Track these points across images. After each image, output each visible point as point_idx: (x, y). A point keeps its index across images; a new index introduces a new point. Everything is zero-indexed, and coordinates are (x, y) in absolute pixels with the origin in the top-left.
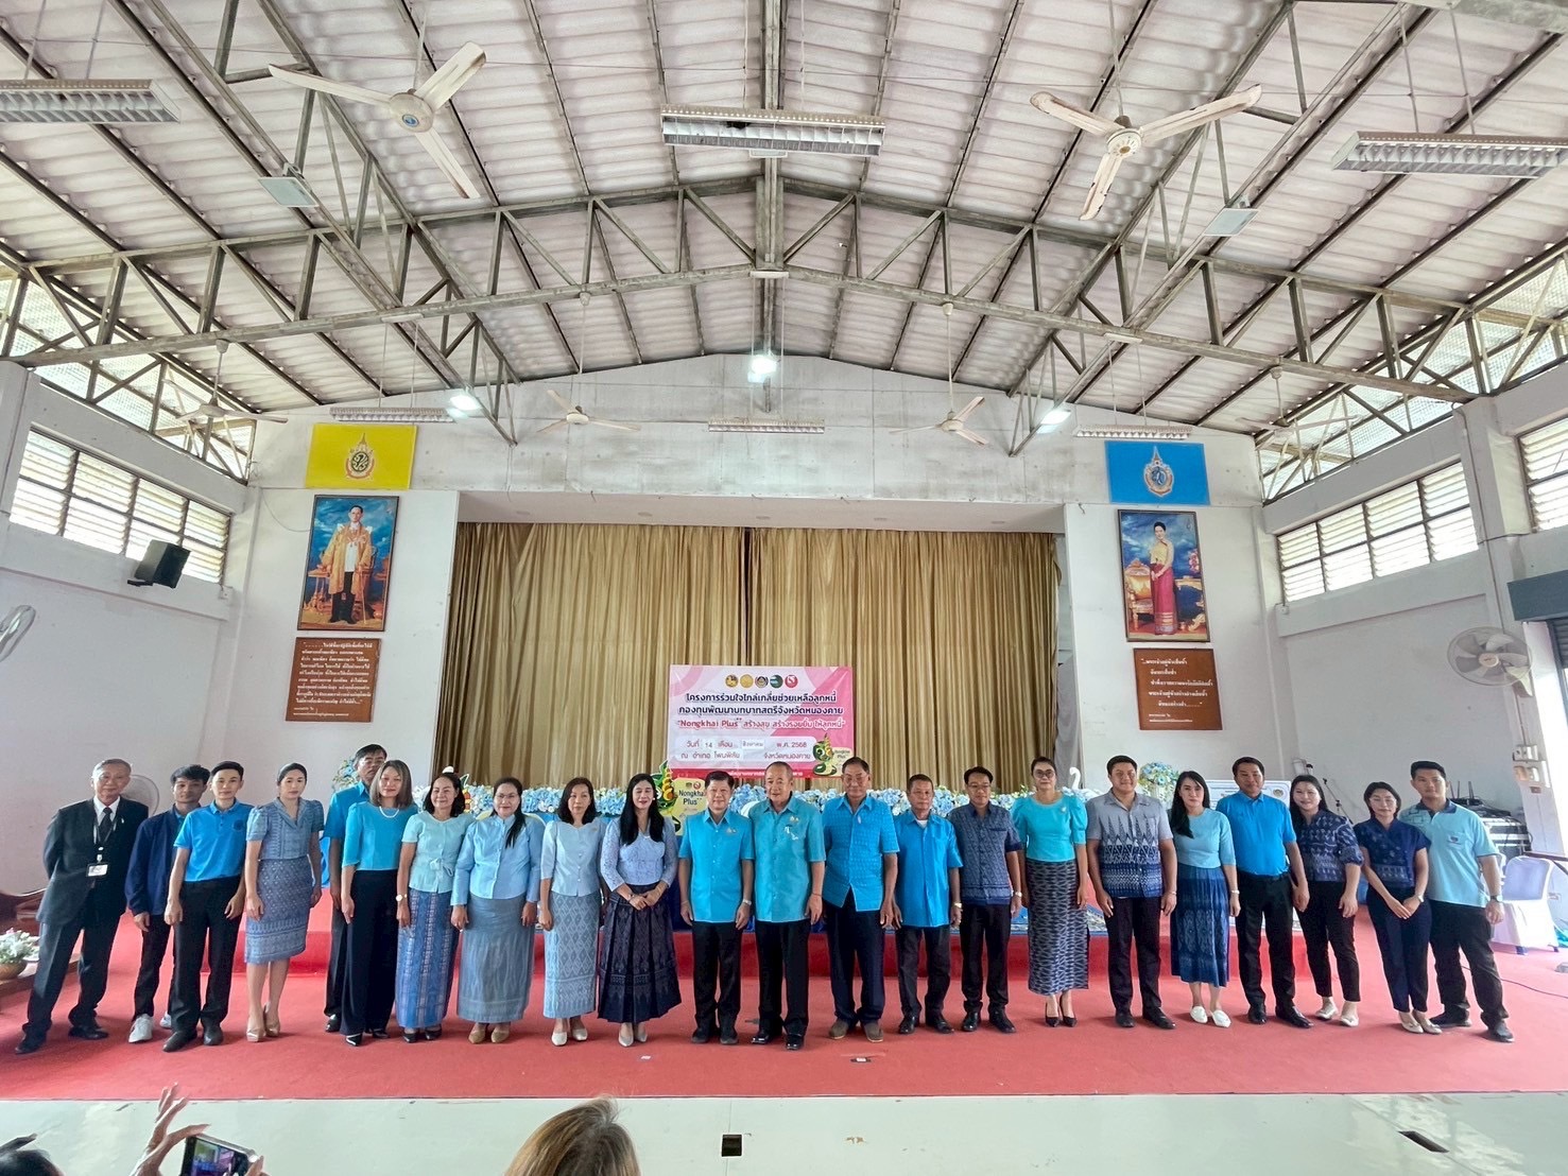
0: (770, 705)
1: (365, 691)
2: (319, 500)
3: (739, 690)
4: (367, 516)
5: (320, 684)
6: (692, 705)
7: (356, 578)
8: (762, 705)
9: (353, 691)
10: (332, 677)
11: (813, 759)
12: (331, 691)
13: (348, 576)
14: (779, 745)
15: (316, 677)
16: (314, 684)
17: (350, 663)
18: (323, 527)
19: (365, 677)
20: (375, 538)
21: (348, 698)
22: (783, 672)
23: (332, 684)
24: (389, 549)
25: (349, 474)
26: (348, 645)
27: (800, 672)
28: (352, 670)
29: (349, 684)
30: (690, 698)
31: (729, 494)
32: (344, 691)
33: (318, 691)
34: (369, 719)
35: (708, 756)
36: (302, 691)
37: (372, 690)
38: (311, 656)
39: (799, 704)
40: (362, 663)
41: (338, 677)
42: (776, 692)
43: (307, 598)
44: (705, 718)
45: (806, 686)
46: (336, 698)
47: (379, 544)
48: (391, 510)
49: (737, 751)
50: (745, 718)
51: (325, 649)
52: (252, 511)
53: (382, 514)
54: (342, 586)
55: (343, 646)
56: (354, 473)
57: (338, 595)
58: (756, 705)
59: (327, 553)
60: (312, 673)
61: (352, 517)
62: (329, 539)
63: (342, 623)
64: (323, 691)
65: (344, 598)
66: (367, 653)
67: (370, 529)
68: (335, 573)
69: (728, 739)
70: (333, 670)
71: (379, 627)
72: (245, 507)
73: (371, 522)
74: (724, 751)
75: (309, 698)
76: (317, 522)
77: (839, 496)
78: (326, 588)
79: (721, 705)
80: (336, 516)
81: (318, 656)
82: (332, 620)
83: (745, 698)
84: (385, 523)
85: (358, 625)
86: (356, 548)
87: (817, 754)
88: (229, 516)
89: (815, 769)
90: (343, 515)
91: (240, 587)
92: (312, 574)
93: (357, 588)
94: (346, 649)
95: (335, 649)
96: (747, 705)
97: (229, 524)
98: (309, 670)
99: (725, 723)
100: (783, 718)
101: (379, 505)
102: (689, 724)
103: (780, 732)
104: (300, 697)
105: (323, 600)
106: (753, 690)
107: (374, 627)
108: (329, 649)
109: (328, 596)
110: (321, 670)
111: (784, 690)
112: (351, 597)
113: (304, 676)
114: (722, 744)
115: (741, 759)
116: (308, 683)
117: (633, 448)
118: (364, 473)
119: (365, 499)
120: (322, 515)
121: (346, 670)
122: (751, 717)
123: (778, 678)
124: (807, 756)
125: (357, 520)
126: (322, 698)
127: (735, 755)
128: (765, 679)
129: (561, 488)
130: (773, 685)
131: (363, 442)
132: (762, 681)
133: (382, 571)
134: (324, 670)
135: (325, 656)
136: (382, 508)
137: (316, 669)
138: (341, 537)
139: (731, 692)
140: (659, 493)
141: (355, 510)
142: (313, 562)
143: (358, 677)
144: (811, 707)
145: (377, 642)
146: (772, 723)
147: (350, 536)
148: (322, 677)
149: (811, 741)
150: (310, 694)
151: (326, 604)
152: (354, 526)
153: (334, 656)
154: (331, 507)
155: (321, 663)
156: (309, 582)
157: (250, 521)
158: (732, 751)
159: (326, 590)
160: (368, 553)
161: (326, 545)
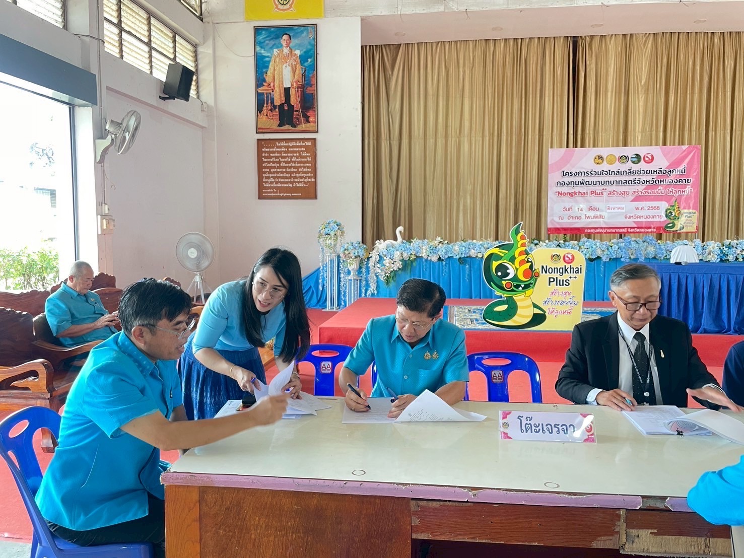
0: (631, 178)
1: (310, 177)
2: (257, 30)
3: (605, 166)
4: (294, 42)
5: (278, 173)
6: (567, 179)
7: (292, 92)
8: (623, 178)
9: (301, 177)
10: (285, 168)
11: (664, 218)
12: (286, 178)
13: (287, 90)
14: (637, 209)
15: (274, 168)
16: (274, 173)
17: (297, 157)
18: (264, 53)
19: (308, 167)
20: (303, 59)
21: (299, 182)
22: (643, 151)
23: (287, 172)
24: (314, 67)
25: (277, 7)
26: (294, 144)
27: (655, 150)
28: (299, 162)
29: (298, 172)
30: (565, 174)
32: (296, 178)
33: (278, 178)
34: (316, 198)
35: (579, 218)
36: (266, 178)
37: (315, 177)
38: (269, 152)
39: (655, 176)
40: (306, 157)
41: (290, 167)
42: (635, 167)
43: (259, 109)
44: (577, 189)
45: (661, 163)
46: (291, 183)
47: (306, 64)
48: (311, 36)
49: (603, 214)
50: (610, 188)
51: (278, 147)
52: (210, 42)
53: (305, 38)
54: (283, 99)
55: (290, 144)
56: (280, 7)
57: (281, 106)
58: (618, 178)
59: (269, 73)
60: (271, 165)
61: (284, 43)
62: (269, 62)
63: (287, 127)
64: (281, 178)
65: (286, 108)
66: (308, 149)
67: (298, 52)
68: (277, 89)
69: (596, 204)
70: (286, 162)
71: (314, 129)
72: (205, 39)
73: (299, 46)
74: (591, 214)
75: (272, 183)
76: (258, 48)
78: (272, 100)
79: (590, 179)
80: (272, 42)
81: (274, 152)
82: (280, 125)
83: (609, 173)
84: (309, 47)
85: (299, 128)
86: (289, 68)
87: (668, 215)
88: (195, 46)
89: (666, 226)
90: (277, 42)
91: (211, 102)
92: (260, 90)
93: (294, 100)
94: (293, 147)
95: (285, 147)
96: (612, 178)
97: (195, 52)
98: (269, 162)
99: (592, 193)
100: (641, 188)
101: (302, 32)
102: (565, 194)
103: (638, 199)
104: (266, 182)
105: (271, 110)
106: (617, 166)
107: (311, 129)
108: (281, 147)
109: (275, 107)
110: (277, 162)
111: (642, 166)
112: (291, 107)
113: (266, 167)
114: (591, 208)
115: (606, 220)
116: (270, 173)
118: (287, 6)
119: (291, 27)
120: (261, 43)
121: (295, 162)
122: (614, 187)
123: (638, 156)
124: (660, 217)
125: (288, 45)
126: (281, 183)
127: (601, 216)
129: (441, 8)
130: (633, 162)
132: (623, 159)
133: (311, 86)
134: (279, 162)
135: (278, 152)
136: (305, 34)
137: (273, 162)
138: (277, 60)
139: (598, 168)
141: (285, 37)
142: (260, 81)
143: (304, 167)
144: (665, 178)
145: (315, 139)
146: (631, 191)
147: (284, 59)
148: (279, 168)
149: (664, 205)
150: (272, 180)
151: (274, 113)
152: (286, 51)
153: (285, 152)
154: (267, 35)
155: (277, 157)
156: (259, 96)
157: (210, 51)
158: (598, 213)
159: (272, 102)
160: (299, 72)
161: (267, 67)
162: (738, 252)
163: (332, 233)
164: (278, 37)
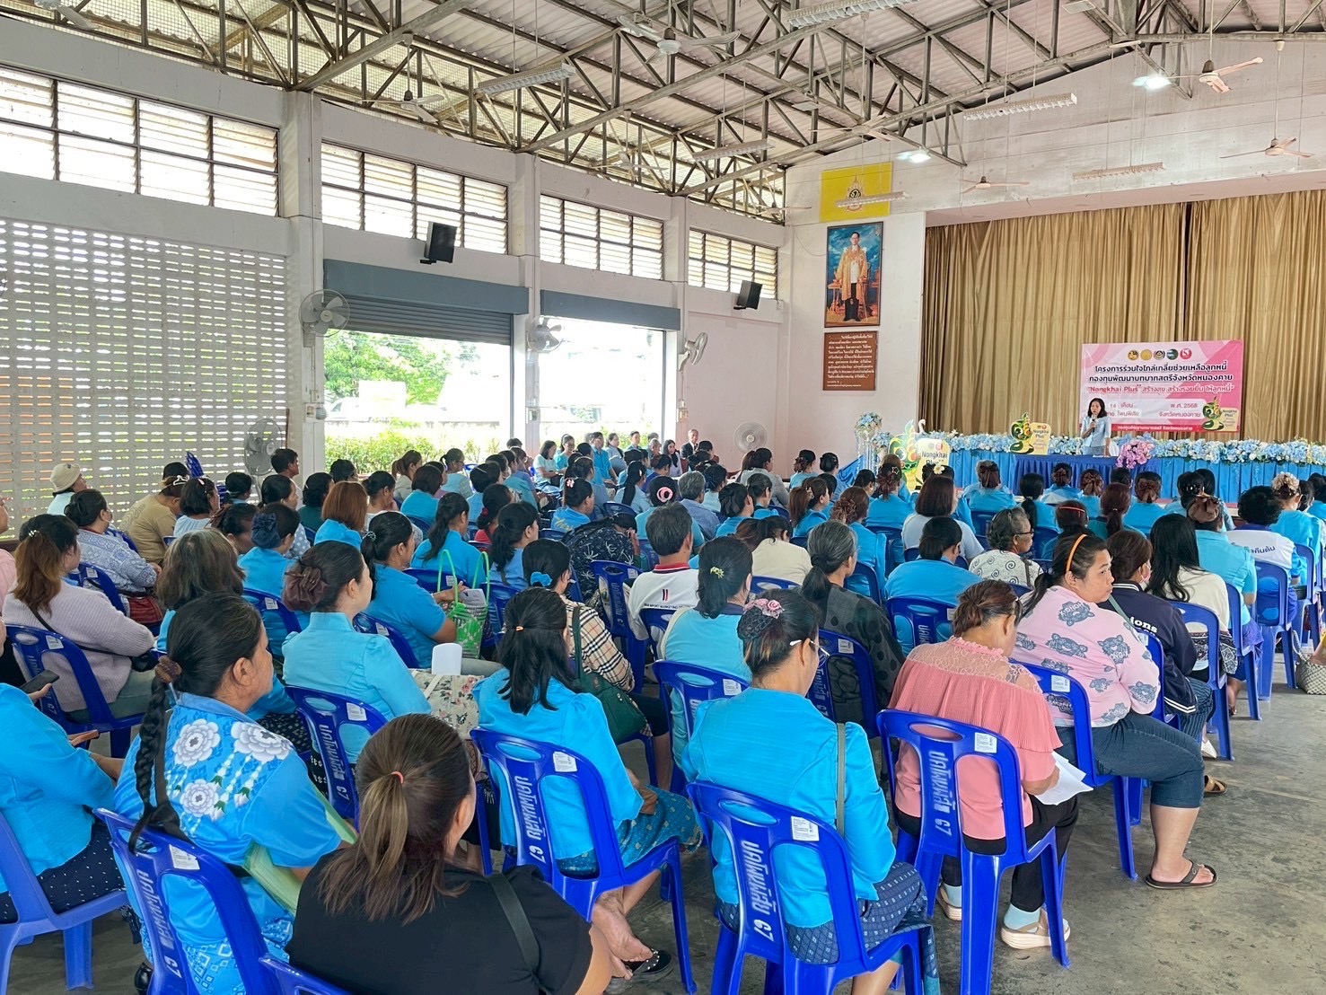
0: (1167, 374)
1: (870, 369)
2: (830, 230)
3: (1140, 362)
4: (863, 239)
5: (841, 364)
6: (1099, 375)
7: (858, 287)
8: (1159, 374)
9: (862, 369)
10: (848, 360)
11: (1203, 417)
12: (849, 370)
13: (854, 286)
14: (1173, 406)
15: (839, 360)
16: (838, 365)
17: (860, 349)
18: (835, 251)
19: (869, 359)
20: (869, 256)
21: (860, 374)
22: (1180, 346)
23: (849, 364)
24: (879, 263)
26: (857, 337)
27: (1192, 346)
28: (861, 354)
29: (859, 364)
30: (1097, 370)
31: (1148, 185)
32: (857, 369)
33: (841, 369)
34: (874, 389)
36: (831, 370)
37: (875, 368)
38: (835, 345)
39: (1192, 373)
40: (867, 349)
41: (853, 360)
42: (1172, 363)
43: (828, 305)
44: (1110, 385)
45: (1199, 358)
46: (853, 374)
47: (872, 260)
48: (878, 233)
49: (1137, 410)
50: (1144, 384)
51: (842, 340)
52: (790, 244)
53: (872, 236)
54: (850, 294)
55: (854, 337)
57: (848, 300)
58: (1154, 374)
59: (838, 270)
60: (836, 357)
61: (853, 242)
62: (839, 259)
63: (851, 321)
64: (844, 369)
65: (852, 303)
66: (869, 342)
67: (865, 250)
68: (845, 285)
69: (1128, 401)
70: (849, 355)
71: (876, 322)
72: (785, 242)
73: (866, 244)
74: (1126, 410)
75: (835, 374)
76: (830, 247)
77: (1260, 173)
78: (840, 295)
79: (1123, 375)
81: (839, 345)
82: (845, 320)
83: (1145, 369)
84: (875, 244)
85: (862, 322)
86: (857, 265)
87: (1206, 411)
88: (776, 249)
89: (1204, 425)
90: (847, 240)
91: (787, 300)
93: (860, 295)
94: (856, 340)
95: (849, 340)
96: (1147, 375)
97: (777, 255)
98: (834, 355)
99: (1127, 388)
100: (1177, 384)
101: (870, 230)
103: (1173, 395)
104: (831, 374)
106: (1152, 362)
108: (845, 340)
109: (842, 302)
111: (1179, 361)
112: (856, 302)
113: (831, 360)
114: (1123, 405)
115: (1139, 417)
116: (834, 365)
117: (1062, 154)
119: (860, 226)
120: (833, 242)
121: (857, 354)
122: (1150, 384)
123: (1175, 352)
124: (1197, 415)
125: (856, 243)
126: (844, 374)
127: (1135, 413)
128: (1163, 353)
129: (1002, 199)
130: (1170, 358)
131: (856, 181)
132: (1159, 354)
133: (875, 280)
134: (843, 355)
135: (843, 345)
136: (872, 232)
137: (838, 355)
138: (846, 257)
139: (1133, 364)
140: (1085, 193)
141: (854, 235)
142: (830, 278)
143: (865, 359)
144: (1203, 375)
145: (875, 333)
146: (1167, 388)
147: (852, 256)
148: (842, 360)
149: (1202, 403)
150: (836, 372)
152: (854, 248)
153: (849, 345)
154: (839, 234)
155: (841, 350)
156: (828, 291)
157: (789, 252)
158: (1132, 410)
159: (840, 298)
160: (865, 268)
161: (837, 265)
162: (1238, 452)
163: (867, 424)
164: (848, 236)
